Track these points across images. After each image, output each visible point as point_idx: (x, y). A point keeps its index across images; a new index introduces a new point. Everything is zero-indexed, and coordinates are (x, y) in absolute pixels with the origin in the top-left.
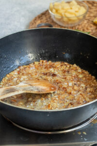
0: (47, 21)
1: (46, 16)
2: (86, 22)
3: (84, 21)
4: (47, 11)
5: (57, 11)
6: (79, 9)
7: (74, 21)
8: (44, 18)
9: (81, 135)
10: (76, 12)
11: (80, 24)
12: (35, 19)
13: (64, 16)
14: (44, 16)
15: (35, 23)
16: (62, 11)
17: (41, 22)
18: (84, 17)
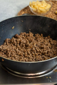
0: (28, 12)
1: (27, 9)
2: (51, 13)
3: (50, 12)
4: (28, 6)
5: (34, 6)
6: (47, 5)
7: (44, 12)
8: (26, 11)
9: (48, 79)
10: (45, 7)
11: (48, 14)
12: (21, 11)
13: (38, 9)
14: (26, 9)
15: (21, 13)
16: (37, 7)
17: (25, 13)
18: (50, 10)
